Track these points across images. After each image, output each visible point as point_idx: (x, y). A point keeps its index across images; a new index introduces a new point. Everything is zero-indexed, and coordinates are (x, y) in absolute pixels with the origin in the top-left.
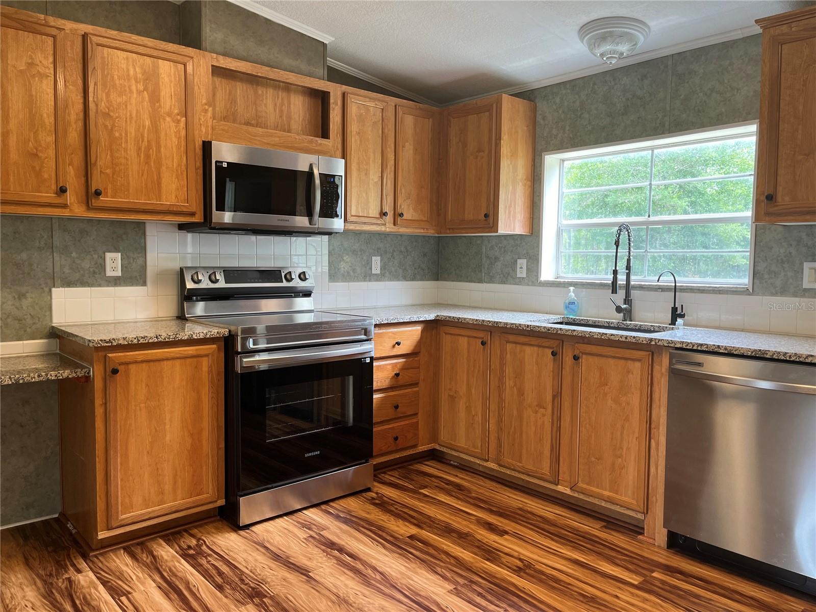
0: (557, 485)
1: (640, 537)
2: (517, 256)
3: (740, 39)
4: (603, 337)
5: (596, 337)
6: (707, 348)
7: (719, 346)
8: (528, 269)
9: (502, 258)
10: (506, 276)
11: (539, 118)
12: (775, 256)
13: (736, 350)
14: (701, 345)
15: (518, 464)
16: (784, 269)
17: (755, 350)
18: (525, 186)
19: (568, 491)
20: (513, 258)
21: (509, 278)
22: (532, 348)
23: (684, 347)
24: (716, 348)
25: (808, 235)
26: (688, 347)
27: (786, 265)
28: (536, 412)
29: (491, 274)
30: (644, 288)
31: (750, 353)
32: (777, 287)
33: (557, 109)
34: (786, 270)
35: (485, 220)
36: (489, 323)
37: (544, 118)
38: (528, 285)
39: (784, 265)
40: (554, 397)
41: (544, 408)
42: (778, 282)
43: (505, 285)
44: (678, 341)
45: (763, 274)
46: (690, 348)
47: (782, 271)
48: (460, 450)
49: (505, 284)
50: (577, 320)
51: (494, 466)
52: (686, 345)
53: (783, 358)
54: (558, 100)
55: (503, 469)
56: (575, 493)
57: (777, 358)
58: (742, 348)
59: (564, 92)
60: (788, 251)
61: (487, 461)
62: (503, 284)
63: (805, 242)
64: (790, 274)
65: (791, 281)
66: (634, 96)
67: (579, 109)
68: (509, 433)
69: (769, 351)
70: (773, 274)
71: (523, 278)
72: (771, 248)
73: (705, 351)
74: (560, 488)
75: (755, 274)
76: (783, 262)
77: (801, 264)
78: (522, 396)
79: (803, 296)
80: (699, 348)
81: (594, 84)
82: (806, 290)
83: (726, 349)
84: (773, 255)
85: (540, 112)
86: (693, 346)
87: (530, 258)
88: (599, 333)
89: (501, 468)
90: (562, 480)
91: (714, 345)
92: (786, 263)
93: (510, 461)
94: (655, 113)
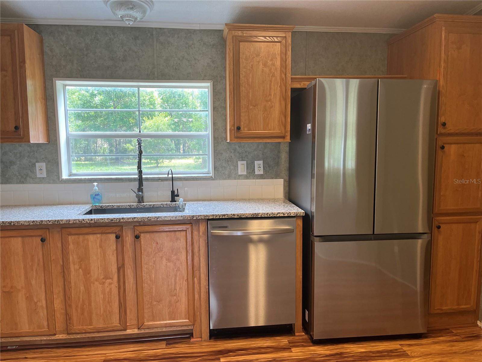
0: (125, 330)
1: (192, 340)
2: (35, 160)
3: (198, 30)
4: (158, 220)
5: (153, 220)
6: (228, 216)
7: (234, 214)
8: (48, 171)
9: (18, 162)
10: (25, 176)
11: (46, 49)
12: (224, 158)
13: (243, 216)
14: (224, 215)
15: (90, 327)
16: (229, 165)
17: (253, 214)
18: (42, 104)
19: (136, 331)
20: (30, 162)
21: (28, 178)
22: (95, 236)
23: (215, 218)
24: (233, 216)
25: (239, 147)
26: (217, 218)
27: (230, 163)
28: (104, 283)
29: (7, 176)
30: (150, 179)
31: (250, 216)
32: (226, 175)
33: (64, 45)
34: (230, 165)
35: (15, 132)
36: (48, 222)
37: (51, 50)
38: (50, 183)
39: (229, 163)
40: (119, 269)
41: (110, 278)
42: (227, 173)
43: (24, 185)
44: (211, 215)
45: (218, 168)
46: (218, 218)
47: (228, 166)
48: (23, 335)
49: (24, 183)
50: (104, 206)
51: (62, 336)
52: (215, 216)
53: (266, 216)
54: (64, 38)
55: (72, 336)
56: (141, 331)
57: (263, 216)
58: (246, 214)
59: (69, 33)
60: (230, 156)
61: (55, 335)
62: (22, 183)
63: (238, 151)
64: (232, 167)
65: (232, 171)
66: (130, 49)
67: (85, 49)
68: (77, 306)
69: (260, 213)
70: (224, 168)
71: (43, 178)
72: (222, 154)
73: (227, 218)
74: (129, 332)
75: (215, 168)
76: (228, 161)
77: (237, 162)
78: (89, 274)
79: (239, 179)
80: (223, 217)
81: (97, 33)
82: (240, 175)
83: (238, 216)
84: (223, 158)
85: (47, 44)
86: (220, 216)
87: (49, 162)
88: (155, 217)
89: (70, 335)
90: (130, 325)
91: (232, 214)
92: (230, 162)
93: (80, 327)
94: (147, 64)
